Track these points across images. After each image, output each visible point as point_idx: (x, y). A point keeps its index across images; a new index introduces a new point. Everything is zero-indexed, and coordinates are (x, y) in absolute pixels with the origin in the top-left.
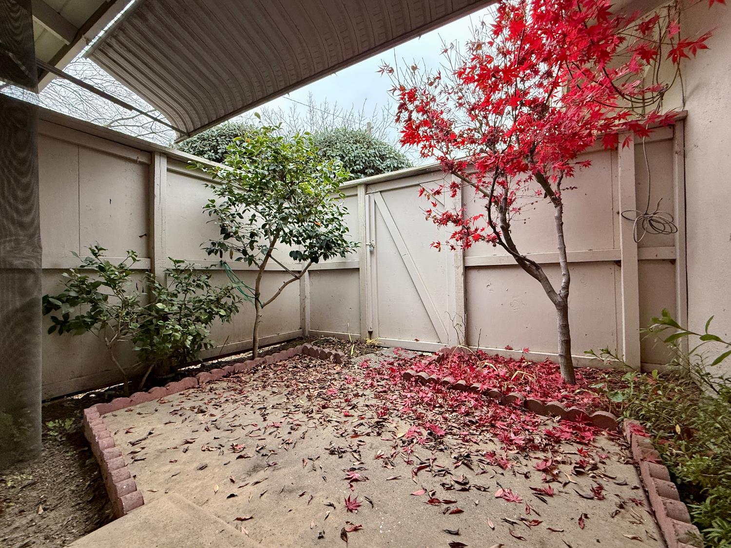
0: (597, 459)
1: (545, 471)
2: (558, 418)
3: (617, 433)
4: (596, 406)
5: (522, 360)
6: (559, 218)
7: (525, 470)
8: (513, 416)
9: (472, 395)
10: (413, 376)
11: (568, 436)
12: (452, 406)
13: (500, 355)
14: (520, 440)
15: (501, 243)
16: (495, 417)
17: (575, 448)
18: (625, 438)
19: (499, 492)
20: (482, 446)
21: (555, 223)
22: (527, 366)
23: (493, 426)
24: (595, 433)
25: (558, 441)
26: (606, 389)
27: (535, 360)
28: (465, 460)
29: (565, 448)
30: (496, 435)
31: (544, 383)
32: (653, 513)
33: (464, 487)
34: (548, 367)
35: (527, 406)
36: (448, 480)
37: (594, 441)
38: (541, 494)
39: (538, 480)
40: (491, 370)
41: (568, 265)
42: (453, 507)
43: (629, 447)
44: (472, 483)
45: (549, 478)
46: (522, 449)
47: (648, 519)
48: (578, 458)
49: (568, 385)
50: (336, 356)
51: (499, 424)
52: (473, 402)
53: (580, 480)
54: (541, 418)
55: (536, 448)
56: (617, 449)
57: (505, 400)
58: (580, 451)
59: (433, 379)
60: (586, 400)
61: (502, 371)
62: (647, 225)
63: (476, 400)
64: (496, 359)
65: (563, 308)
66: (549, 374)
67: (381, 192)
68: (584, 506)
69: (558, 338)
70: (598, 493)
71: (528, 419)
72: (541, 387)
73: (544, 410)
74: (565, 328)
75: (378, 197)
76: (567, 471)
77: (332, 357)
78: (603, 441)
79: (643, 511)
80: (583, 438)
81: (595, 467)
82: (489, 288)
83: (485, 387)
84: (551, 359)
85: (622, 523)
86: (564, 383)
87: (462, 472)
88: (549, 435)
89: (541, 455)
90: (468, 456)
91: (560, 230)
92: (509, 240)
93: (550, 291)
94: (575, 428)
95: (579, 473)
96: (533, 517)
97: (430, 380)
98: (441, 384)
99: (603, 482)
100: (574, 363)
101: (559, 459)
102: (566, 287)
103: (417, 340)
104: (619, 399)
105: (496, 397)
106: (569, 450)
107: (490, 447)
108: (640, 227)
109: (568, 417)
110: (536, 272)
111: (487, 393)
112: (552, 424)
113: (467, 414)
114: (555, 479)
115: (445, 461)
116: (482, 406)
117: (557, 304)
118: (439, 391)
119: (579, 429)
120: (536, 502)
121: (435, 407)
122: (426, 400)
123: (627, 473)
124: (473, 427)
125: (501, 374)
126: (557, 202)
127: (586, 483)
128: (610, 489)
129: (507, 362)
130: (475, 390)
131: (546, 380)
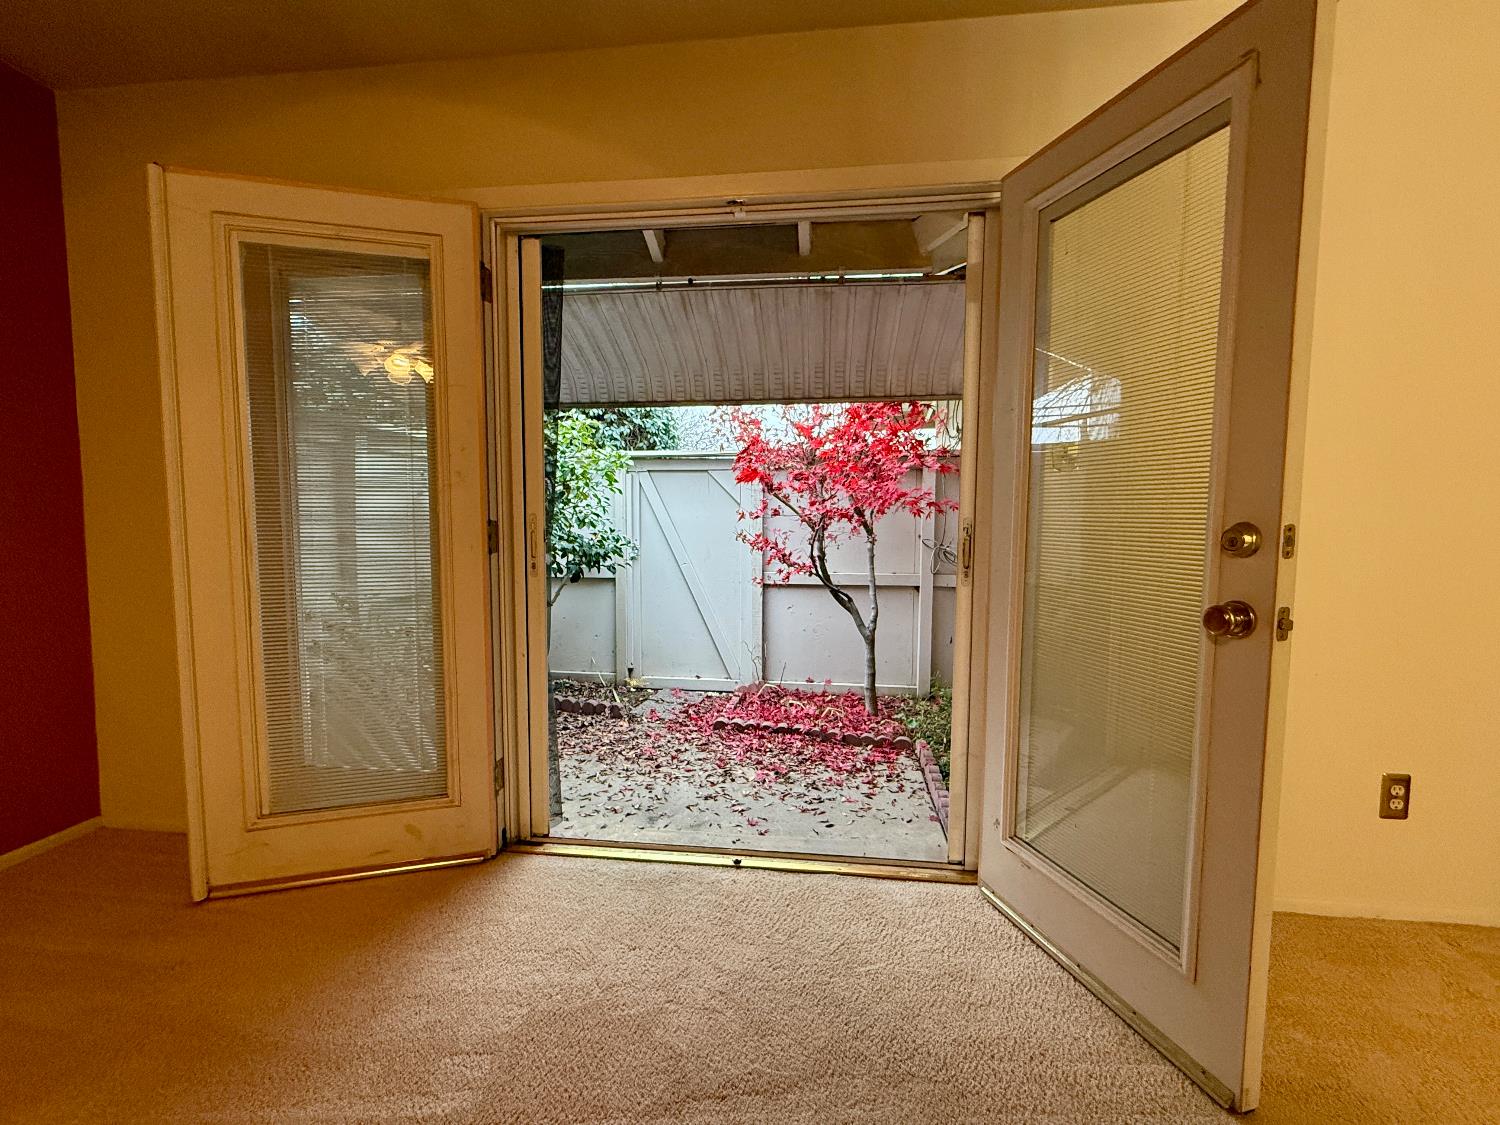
0: (900, 771)
1: (868, 783)
2: (870, 747)
3: (911, 753)
4: (896, 734)
5: (824, 694)
6: (871, 550)
7: (856, 785)
8: (836, 750)
9: (796, 736)
10: (727, 725)
11: (879, 759)
12: (782, 749)
13: (801, 689)
14: (848, 765)
15: (817, 574)
16: (823, 753)
17: (885, 766)
18: (916, 754)
19: (844, 799)
20: (820, 776)
21: (868, 555)
22: (830, 701)
23: (824, 760)
24: (897, 754)
25: (873, 763)
26: (904, 718)
27: (837, 693)
28: (813, 786)
29: (878, 767)
30: (828, 766)
31: (851, 717)
32: (929, 793)
33: (820, 801)
34: (852, 699)
35: (846, 741)
36: (806, 799)
37: (897, 759)
38: (869, 796)
39: (865, 789)
40: (799, 709)
41: (877, 588)
42: (818, 812)
43: (918, 761)
44: (823, 798)
45: (871, 786)
46: (850, 772)
47: (927, 797)
48: (887, 772)
49: (873, 717)
50: (613, 709)
51: (827, 758)
52: (799, 744)
53: (891, 784)
54: (857, 749)
55: (859, 770)
56: (911, 762)
57: (826, 738)
58: (888, 767)
59: (752, 725)
60: (888, 729)
61: (811, 709)
62: (942, 556)
63: (801, 741)
64: (797, 695)
65: (871, 642)
66: (853, 707)
67: (649, 471)
68: (893, 796)
69: (866, 671)
70: (901, 788)
71: (847, 750)
72: (850, 721)
73: (859, 742)
74: (872, 661)
75: (645, 478)
76: (881, 781)
77: (607, 711)
78: (902, 759)
79: (925, 793)
80: (889, 758)
81: (898, 776)
82: (791, 610)
83: (807, 727)
84: (853, 691)
85: (915, 801)
86: (868, 716)
87: (814, 794)
88: (866, 760)
89: (864, 774)
90: (814, 783)
91: (872, 563)
92: (824, 570)
93: (860, 625)
94: (883, 752)
95: (889, 781)
96: (867, 806)
97: (748, 727)
98: (761, 730)
99: (904, 782)
100: (878, 694)
101: (876, 774)
102: (875, 621)
103: (698, 677)
104: (914, 725)
105: (818, 736)
106: (882, 769)
107: (826, 776)
108: (937, 556)
109: (878, 745)
110: (848, 605)
111: (808, 733)
112: (866, 752)
113: (800, 753)
114: (875, 786)
115: (798, 789)
116: (807, 745)
117: (866, 638)
118: (762, 737)
119: (886, 753)
120: (867, 800)
121: (766, 752)
122: (754, 747)
123: (918, 776)
124: (808, 763)
125: (811, 712)
126: (870, 532)
127: (894, 786)
128: (907, 786)
129: (811, 697)
130: (797, 731)
131: (852, 714)
